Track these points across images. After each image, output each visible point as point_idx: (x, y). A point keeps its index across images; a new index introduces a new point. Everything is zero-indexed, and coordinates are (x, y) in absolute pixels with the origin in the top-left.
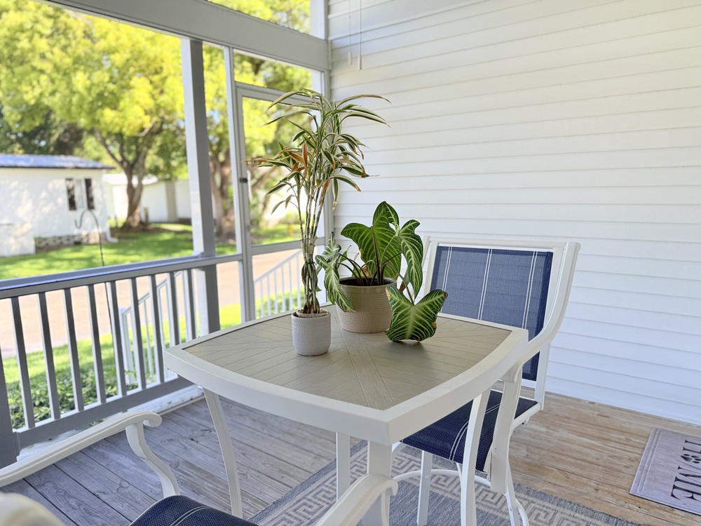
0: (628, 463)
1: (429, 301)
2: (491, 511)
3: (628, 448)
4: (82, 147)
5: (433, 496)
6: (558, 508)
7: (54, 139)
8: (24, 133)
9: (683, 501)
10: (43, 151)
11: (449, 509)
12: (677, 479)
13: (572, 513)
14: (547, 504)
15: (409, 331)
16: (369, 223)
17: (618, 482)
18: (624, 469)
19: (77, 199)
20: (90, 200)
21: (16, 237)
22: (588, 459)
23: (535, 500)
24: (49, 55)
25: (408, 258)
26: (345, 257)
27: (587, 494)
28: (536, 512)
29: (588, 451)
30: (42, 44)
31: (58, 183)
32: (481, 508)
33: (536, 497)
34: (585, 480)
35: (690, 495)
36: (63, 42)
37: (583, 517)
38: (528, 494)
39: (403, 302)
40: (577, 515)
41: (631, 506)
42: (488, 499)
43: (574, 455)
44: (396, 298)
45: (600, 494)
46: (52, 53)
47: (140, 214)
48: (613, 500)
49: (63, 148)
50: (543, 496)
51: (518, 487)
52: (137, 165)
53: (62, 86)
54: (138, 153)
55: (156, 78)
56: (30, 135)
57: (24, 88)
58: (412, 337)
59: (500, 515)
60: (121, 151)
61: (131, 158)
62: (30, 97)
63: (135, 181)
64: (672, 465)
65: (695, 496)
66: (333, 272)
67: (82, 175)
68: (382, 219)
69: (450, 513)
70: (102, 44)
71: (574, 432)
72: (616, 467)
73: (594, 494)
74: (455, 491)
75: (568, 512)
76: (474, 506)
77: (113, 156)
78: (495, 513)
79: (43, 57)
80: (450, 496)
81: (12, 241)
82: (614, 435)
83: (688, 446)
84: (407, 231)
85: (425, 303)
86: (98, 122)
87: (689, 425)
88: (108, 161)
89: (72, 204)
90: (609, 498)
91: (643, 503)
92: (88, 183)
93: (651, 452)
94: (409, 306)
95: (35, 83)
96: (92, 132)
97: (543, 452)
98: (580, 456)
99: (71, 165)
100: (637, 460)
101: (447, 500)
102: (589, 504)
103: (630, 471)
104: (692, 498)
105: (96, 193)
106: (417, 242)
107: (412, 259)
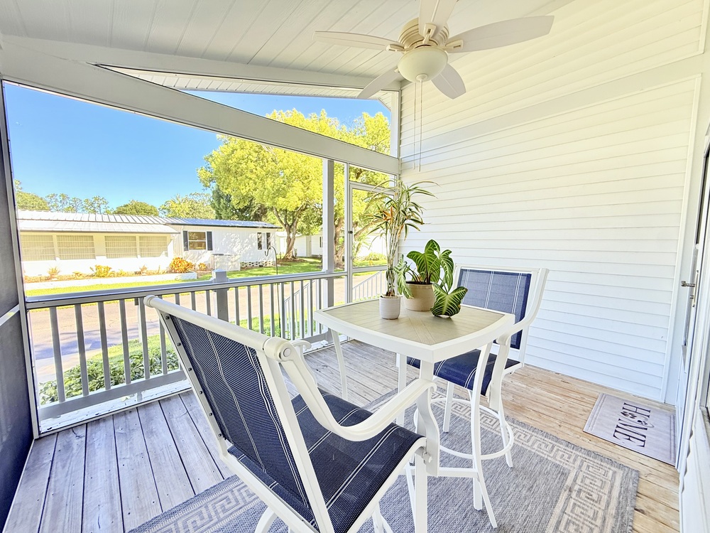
0: (583, 413)
1: (457, 293)
2: (489, 429)
3: (582, 403)
4: (266, 217)
5: (453, 416)
6: (533, 433)
7: (253, 213)
8: (239, 209)
9: (622, 440)
10: (248, 219)
11: (463, 425)
12: (618, 427)
13: (543, 438)
14: (526, 430)
15: (444, 310)
16: (422, 251)
17: (575, 423)
18: (579, 416)
19: (262, 243)
20: (268, 244)
21: (232, 262)
22: (554, 406)
23: (518, 427)
24: (254, 171)
25: (445, 269)
26: (409, 269)
27: (553, 427)
28: (519, 434)
29: (555, 402)
30: (252, 165)
31: (253, 234)
32: (483, 427)
33: (519, 425)
34: (552, 419)
35: (628, 437)
36: (261, 164)
37: (550, 441)
38: (513, 422)
39: (442, 292)
40: (546, 439)
41: (584, 439)
42: (488, 422)
43: (544, 403)
44: (438, 290)
45: (562, 429)
46: (256, 169)
47: (293, 252)
48: (572, 434)
49: (257, 217)
50: (523, 425)
51: (507, 418)
52: (292, 227)
53: (260, 186)
54: (294, 220)
55: (305, 182)
56: (242, 211)
57: (241, 187)
58: (446, 314)
59: (495, 432)
60: (286, 219)
61: (290, 223)
62: (244, 192)
63: (291, 235)
64: (614, 417)
65: (631, 438)
66: (403, 276)
67: (265, 231)
68: (430, 249)
69: (463, 427)
70: (280, 165)
71: (545, 390)
72: (574, 414)
73: (558, 428)
74: (467, 415)
75: (540, 436)
76: (479, 425)
77: (281, 222)
78: (492, 431)
79: (252, 172)
80: (463, 417)
81: (230, 264)
82: (573, 395)
83: (625, 406)
84: (444, 255)
85: (454, 294)
86: (276, 203)
87: (627, 394)
88: (279, 225)
89: (260, 246)
90: (568, 432)
91: (593, 438)
92: (268, 235)
93: (599, 408)
94: (445, 295)
95: (247, 184)
96: (272, 209)
97: (524, 399)
98: (548, 404)
99: (261, 226)
100: (590, 412)
101: (461, 420)
102: (555, 434)
103: (583, 417)
104: (629, 439)
105: (272, 240)
106: (450, 262)
107: (447, 270)
